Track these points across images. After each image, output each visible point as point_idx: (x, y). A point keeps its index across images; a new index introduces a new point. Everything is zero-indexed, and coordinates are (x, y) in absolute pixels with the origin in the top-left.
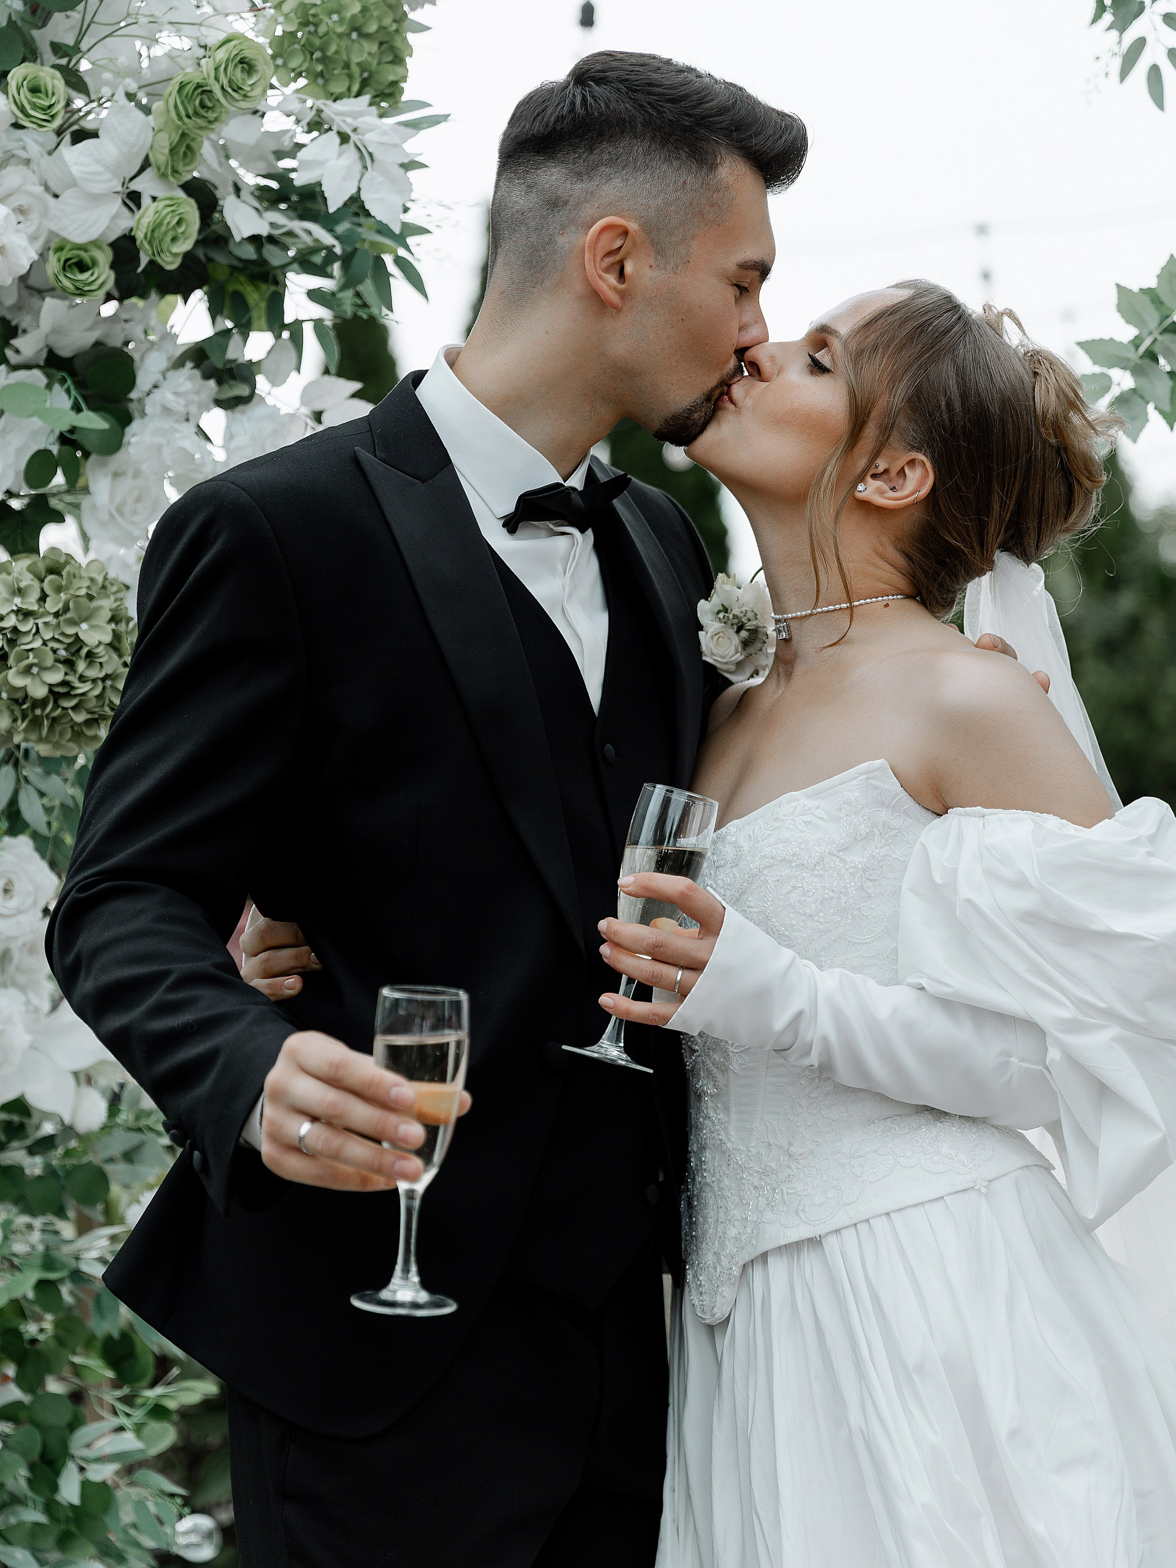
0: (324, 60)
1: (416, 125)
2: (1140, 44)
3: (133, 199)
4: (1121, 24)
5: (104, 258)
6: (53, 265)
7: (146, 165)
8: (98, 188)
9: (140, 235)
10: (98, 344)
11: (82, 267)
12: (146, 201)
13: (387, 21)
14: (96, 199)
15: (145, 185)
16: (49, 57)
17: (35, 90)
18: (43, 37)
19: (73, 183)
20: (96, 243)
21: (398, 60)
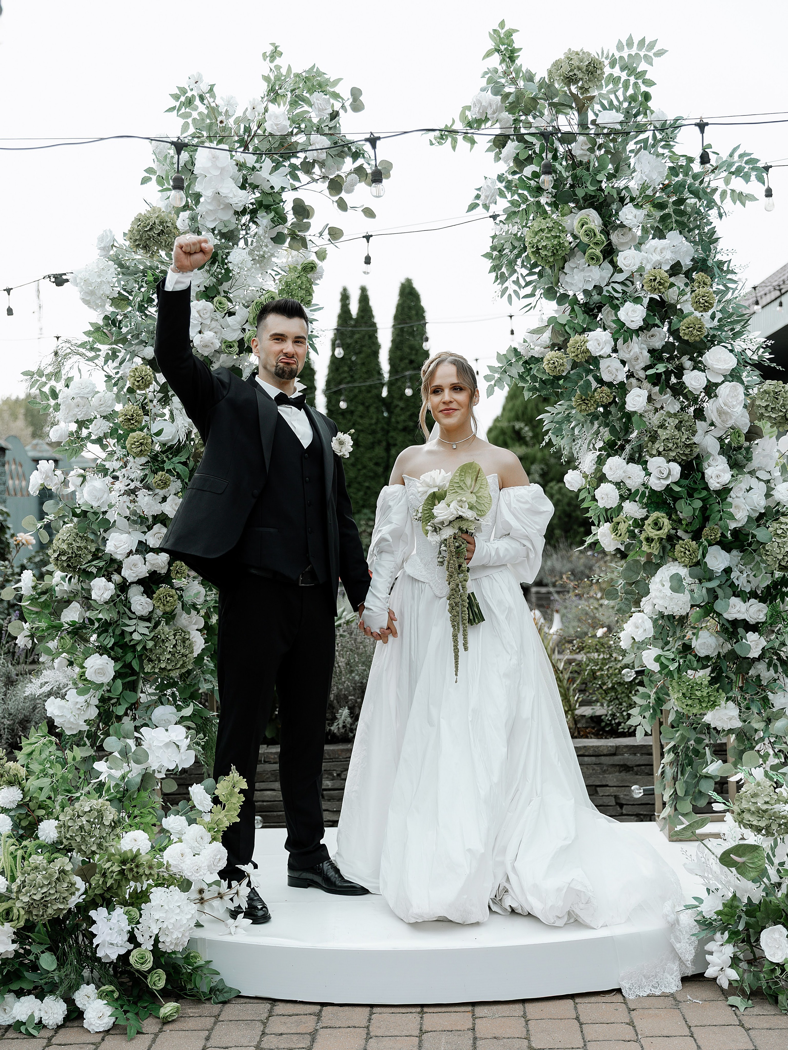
0: (291, 295)
1: (315, 310)
2: (507, 288)
3: (244, 330)
4: (502, 283)
5: (236, 345)
6: (223, 347)
7: (247, 321)
8: (235, 328)
9: (246, 340)
10: (233, 366)
11: (231, 347)
12: (247, 331)
13: (308, 285)
14: (235, 330)
15: (247, 327)
16: (223, 294)
17: (220, 303)
18: (221, 288)
19: (229, 326)
20: (234, 341)
21: (311, 295)
